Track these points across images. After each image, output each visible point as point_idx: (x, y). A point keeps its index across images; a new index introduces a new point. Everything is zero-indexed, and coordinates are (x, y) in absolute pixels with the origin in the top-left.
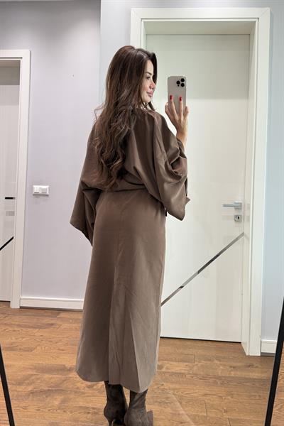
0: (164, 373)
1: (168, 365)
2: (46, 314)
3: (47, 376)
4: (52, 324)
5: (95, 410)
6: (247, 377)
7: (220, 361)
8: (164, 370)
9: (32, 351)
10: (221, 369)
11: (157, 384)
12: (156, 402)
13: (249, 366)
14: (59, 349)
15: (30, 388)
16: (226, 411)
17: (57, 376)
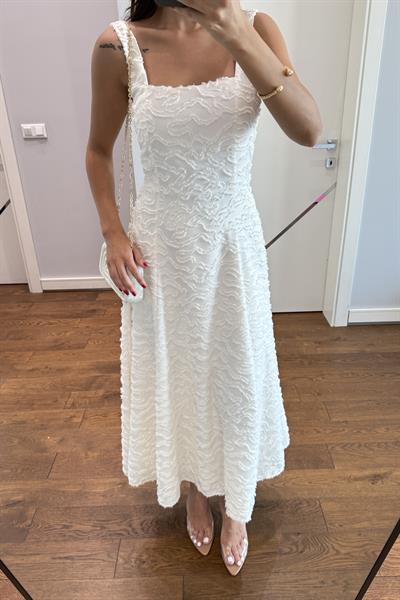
2: (81, 298)
4: (94, 311)
6: (335, 352)
7: (301, 336)
9: (84, 347)
10: (306, 347)
13: (336, 340)
16: (319, 394)
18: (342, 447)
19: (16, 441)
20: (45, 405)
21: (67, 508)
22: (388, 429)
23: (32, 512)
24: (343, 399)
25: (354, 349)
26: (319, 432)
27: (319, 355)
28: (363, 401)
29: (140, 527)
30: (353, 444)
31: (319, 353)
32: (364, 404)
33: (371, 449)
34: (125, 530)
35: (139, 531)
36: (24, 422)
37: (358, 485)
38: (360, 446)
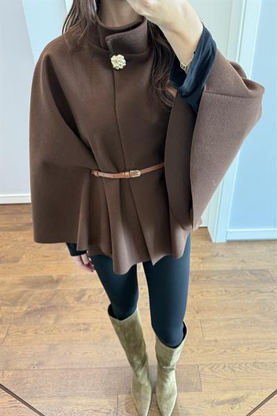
3: (37, 291)
5: (86, 326)
6: (214, 269)
9: (18, 261)
13: (216, 256)
14: (44, 256)
15: (25, 308)
16: (197, 312)
17: (47, 290)
18: (210, 369)
22: (248, 348)
24: (216, 317)
25: (229, 267)
26: (193, 352)
27: (201, 272)
28: (232, 319)
30: (220, 364)
31: (202, 269)
32: (232, 322)
33: (233, 371)
37: (220, 408)
38: (225, 367)
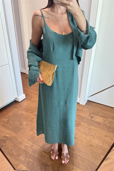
0: (93, 121)
1: (96, 117)
8: (93, 119)
11: (88, 125)
12: (85, 133)
19: (18, 120)
20: (30, 112)
21: (15, 145)
23: (8, 141)
29: (27, 162)
34: (23, 161)
35: (26, 163)
36: (23, 115)
